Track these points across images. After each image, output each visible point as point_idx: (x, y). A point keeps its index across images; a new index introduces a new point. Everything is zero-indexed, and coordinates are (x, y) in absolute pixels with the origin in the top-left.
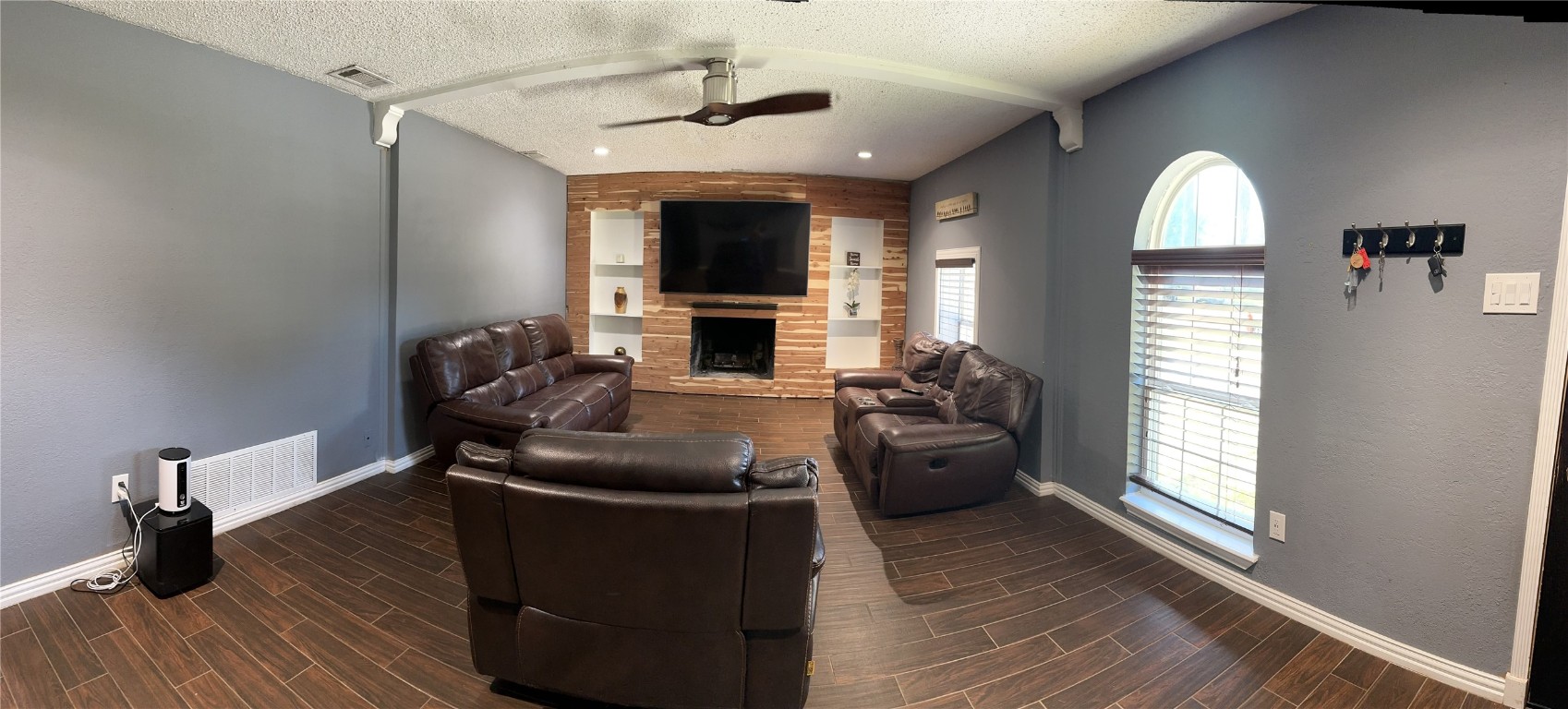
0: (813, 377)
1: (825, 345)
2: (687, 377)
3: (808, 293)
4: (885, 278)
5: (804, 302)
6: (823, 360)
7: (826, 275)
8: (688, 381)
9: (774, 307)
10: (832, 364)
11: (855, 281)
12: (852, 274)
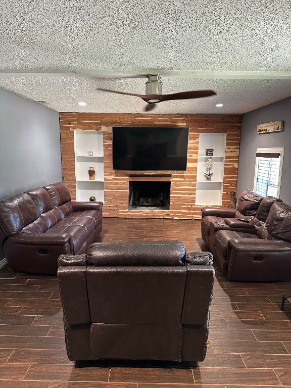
0: (190, 209)
1: (195, 194)
2: (128, 210)
3: (187, 169)
4: (226, 161)
5: (185, 174)
6: (194, 201)
7: (196, 161)
8: (128, 212)
9: (170, 176)
10: (199, 203)
11: (210, 163)
12: (209, 159)
